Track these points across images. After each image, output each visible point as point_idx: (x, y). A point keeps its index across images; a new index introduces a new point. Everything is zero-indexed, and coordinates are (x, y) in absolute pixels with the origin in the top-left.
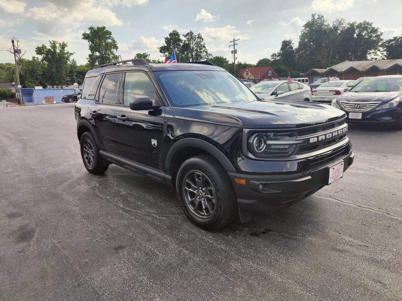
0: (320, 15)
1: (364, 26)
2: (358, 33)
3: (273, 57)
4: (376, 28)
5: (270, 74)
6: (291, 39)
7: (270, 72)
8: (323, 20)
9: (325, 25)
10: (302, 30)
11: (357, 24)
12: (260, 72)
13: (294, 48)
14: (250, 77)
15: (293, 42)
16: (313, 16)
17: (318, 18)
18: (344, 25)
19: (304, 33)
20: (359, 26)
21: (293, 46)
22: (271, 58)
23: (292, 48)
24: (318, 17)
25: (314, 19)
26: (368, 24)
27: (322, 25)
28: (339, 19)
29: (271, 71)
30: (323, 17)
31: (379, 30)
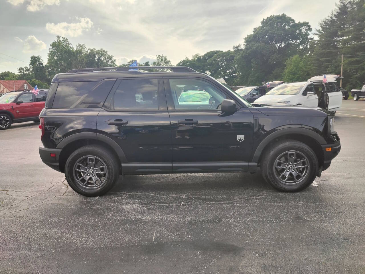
0: (65, 38)
1: (102, 53)
2: (98, 58)
3: (20, 71)
4: (110, 56)
5: (26, 87)
6: (39, 56)
7: (25, 86)
8: (68, 42)
9: (70, 47)
10: (50, 48)
11: (96, 50)
12: (14, 86)
13: (44, 64)
14: (3, 90)
15: (41, 58)
16: (58, 37)
17: (63, 41)
18: (86, 50)
19: (52, 51)
20: (98, 52)
21: (42, 62)
22: (19, 72)
23: (42, 64)
24: (63, 39)
25: (60, 40)
26: (104, 51)
27: (68, 47)
28: (81, 44)
29: (27, 85)
30: (67, 40)
31: (113, 58)
